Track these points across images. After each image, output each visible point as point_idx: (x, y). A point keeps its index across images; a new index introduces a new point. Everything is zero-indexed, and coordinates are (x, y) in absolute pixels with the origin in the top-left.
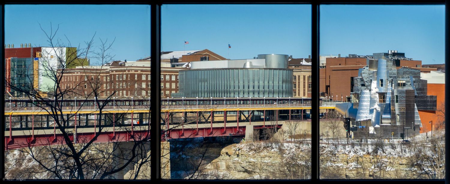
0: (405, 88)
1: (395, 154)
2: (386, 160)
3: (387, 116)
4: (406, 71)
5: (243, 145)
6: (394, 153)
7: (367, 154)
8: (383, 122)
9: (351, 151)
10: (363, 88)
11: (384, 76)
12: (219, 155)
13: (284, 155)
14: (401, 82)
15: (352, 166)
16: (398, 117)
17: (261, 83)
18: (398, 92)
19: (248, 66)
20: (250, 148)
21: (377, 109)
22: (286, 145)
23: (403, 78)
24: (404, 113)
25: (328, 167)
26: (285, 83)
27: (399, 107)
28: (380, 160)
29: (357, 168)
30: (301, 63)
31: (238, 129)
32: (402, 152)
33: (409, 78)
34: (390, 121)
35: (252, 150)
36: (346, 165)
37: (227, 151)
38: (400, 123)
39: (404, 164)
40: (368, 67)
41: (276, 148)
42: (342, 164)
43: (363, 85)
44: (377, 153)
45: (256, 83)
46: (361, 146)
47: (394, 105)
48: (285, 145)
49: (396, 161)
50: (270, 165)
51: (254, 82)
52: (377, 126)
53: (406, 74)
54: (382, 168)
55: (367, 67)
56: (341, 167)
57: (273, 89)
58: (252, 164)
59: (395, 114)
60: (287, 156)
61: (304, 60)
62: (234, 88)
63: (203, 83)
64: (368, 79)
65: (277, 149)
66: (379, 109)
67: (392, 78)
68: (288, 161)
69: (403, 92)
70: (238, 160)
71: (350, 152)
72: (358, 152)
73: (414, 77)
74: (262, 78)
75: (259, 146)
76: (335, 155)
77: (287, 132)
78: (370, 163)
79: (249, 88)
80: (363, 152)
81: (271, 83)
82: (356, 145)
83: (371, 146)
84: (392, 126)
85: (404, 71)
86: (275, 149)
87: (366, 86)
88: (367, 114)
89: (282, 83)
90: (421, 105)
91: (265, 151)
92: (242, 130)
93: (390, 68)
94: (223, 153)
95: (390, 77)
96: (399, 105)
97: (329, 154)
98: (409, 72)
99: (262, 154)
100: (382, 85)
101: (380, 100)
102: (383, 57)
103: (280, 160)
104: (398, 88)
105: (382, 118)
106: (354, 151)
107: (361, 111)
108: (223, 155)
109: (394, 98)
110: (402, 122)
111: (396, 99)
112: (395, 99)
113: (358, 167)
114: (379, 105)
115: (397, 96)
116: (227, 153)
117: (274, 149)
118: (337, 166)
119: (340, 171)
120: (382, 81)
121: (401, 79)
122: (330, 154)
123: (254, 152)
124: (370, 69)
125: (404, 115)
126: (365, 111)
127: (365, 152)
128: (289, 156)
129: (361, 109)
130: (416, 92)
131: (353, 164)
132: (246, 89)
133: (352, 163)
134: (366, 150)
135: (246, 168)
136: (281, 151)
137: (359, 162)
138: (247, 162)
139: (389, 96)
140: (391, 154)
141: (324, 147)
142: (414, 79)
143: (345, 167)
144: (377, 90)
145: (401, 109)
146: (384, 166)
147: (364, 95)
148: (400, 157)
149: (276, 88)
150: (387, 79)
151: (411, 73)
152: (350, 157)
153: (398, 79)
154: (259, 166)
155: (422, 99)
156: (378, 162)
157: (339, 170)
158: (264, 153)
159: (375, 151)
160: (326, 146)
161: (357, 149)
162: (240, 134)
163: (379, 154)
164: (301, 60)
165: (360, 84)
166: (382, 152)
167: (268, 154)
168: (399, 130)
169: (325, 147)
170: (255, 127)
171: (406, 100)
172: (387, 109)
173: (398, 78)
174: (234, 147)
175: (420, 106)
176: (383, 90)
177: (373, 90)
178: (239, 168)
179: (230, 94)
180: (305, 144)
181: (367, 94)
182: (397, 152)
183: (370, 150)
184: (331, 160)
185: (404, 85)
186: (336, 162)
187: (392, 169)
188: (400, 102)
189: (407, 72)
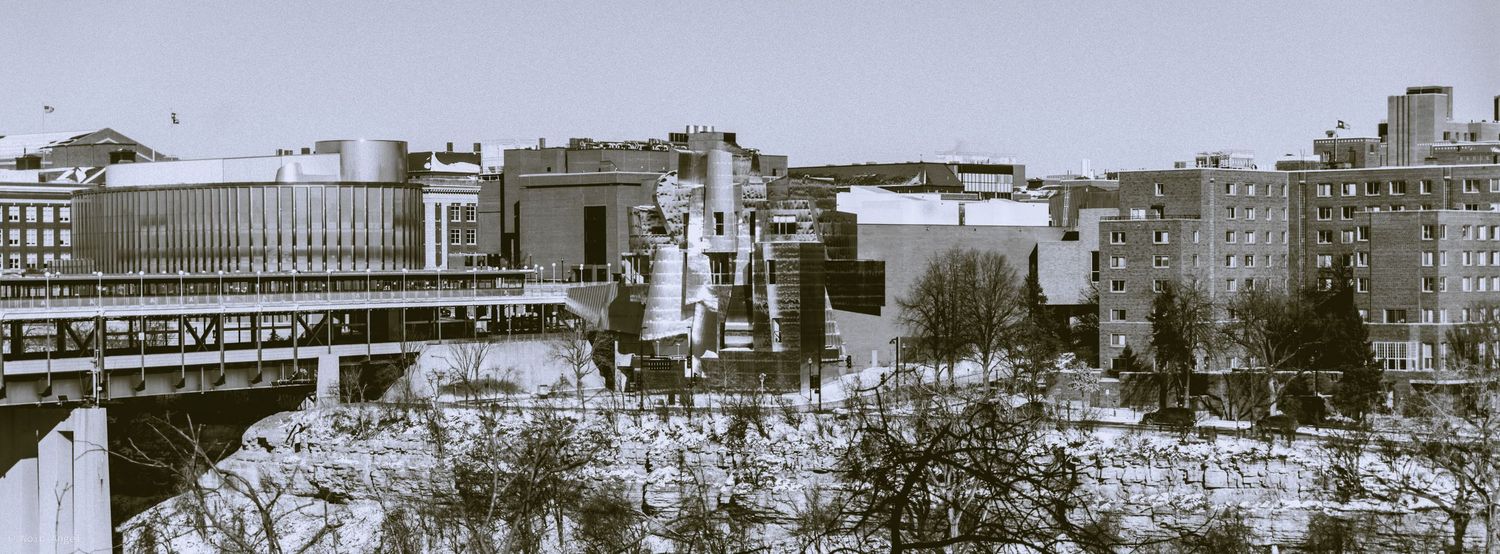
0: (796, 239)
1: (801, 440)
2: (772, 458)
3: (739, 324)
4: (795, 186)
5: (312, 417)
6: (796, 438)
7: (711, 440)
8: (726, 342)
9: (658, 432)
10: (660, 239)
11: (724, 202)
12: (236, 444)
13: (447, 446)
14: (783, 220)
15: (663, 477)
16: (776, 327)
17: (332, 228)
18: (775, 250)
19: (289, 176)
20: (336, 424)
21: (706, 303)
22: (449, 413)
23: (787, 207)
24: (794, 314)
25: (588, 480)
26: (401, 228)
27: (779, 295)
28: (752, 459)
29: (681, 483)
30: (427, 166)
31: (296, 368)
32: (821, 432)
33: (806, 207)
34: (749, 340)
35: (342, 430)
36: (642, 474)
37: (262, 434)
38: (783, 346)
39: (828, 471)
40: (676, 175)
41: (420, 423)
42: (630, 472)
43: (660, 230)
44: (742, 435)
45: (317, 229)
46: (690, 417)
47: (763, 291)
48: (447, 416)
49: (803, 461)
50: (402, 476)
51: (309, 226)
52: (710, 354)
53: (797, 197)
54: (760, 483)
55: (672, 174)
56: (630, 482)
57: (367, 244)
58: (344, 473)
59: (768, 317)
60: (456, 448)
61: (433, 156)
62: (251, 244)
63: (153, 230)
64: (675, 213)
65: (424, 426)
66: (714, 303)
67: (753, 209)
68: (459, 463)
69: (793, 251)
70: (298, 462)
71: (656, 434)
72: (681, 435)
73: (819, 205)
74: (333, 213)
75: (364, 419)
76: (609, 443)
77: (448, 374)
78: (719, 467)
79: (294, 243)
80: (697, 433)
81: (360, 226)
82: (672, 414)
83: (721, 415)
84: (757, 355)
85: (791, 185)
86: (418, 428)
87: (669, 233)
88: (674, 320)
89: (394, 228)
90: (840, 289)
91: (386, 433)
92: (305, 371)
93: (742, 177)
94: (249, 442)
95: (746, 206)
96: (781, 292)
97: (588, 443)
98: (803, 189)
99: (376, 443)
100: (720, 231)
101: (715, 275)
102: (721, 143)
103: (435, 460)
104: (773, 239)
105: (723, 332)
106: (668, 432)
107: (656, 310)
108: (249, 446)
109: (763, 270)
110: (789, 341)
111: (770, 271)
112: (767, 273)
113: (684, 479)
114: (714, 292)
115: (772, 263)
116: (262, 442)
117: (414, 428)
118: (616, 478)
119: (625, 493)
120: (719, 216)
121: (781, 211)
122: (592, 441)
123: (349, 435)
124: (681, 182)
125: (795, 320)
126: (667, 310)
127: (704, 436)
128: (463, 449)
129: (656, 304)
130: (826, 248)
131: (669, 472)
132: (287, 246)
133: (663, 467)
134: (707, 429)
135: (325, 486)
136: (437, 434)
137: (684, 465)
138: (327, 468)
139: (741, 263)
140: (785, 439)
141: (569, 419)
142: (819, 211)
143: (643, 482)
144: (707, 246)
145: (784, 302)
146: (766, 478)
147: (665, 261)
148: (817, 448)
149: (376, 243)
150: (736, 213)
151: (810, 192)
152: (656, 450)
153: (772, 211)
154: (367, 480)
155: (843, 272)
156: (744, 465)
157: (621, 489)
158: (384, 439)
159: (737, 431)
160: (579, 416)
161: (677, 427)
162: (299, 383)
163: (749, 441)
164: (425, 157)
165: (647, 227)
166: (758, 434)
167: (394, 443)
168: (780, 366)
169: (575, 421)
170: (342, 359)
171: (801, 275)
172: (740, 303)
173: (772, 208)
174: (285, 422)
175: (837, 294)
176: (723, 245)
177: (693, 246)
178: (302, 484)
179: (238, 262)
180: (509, 411)
181: (673, 259)
182: (804, 433)
183: (721, 429)
184: (595, 461)
185: (792, 228)
186: (612, 466)
187: (793, 486)
188: (781, 282)
189: (799, 189)
